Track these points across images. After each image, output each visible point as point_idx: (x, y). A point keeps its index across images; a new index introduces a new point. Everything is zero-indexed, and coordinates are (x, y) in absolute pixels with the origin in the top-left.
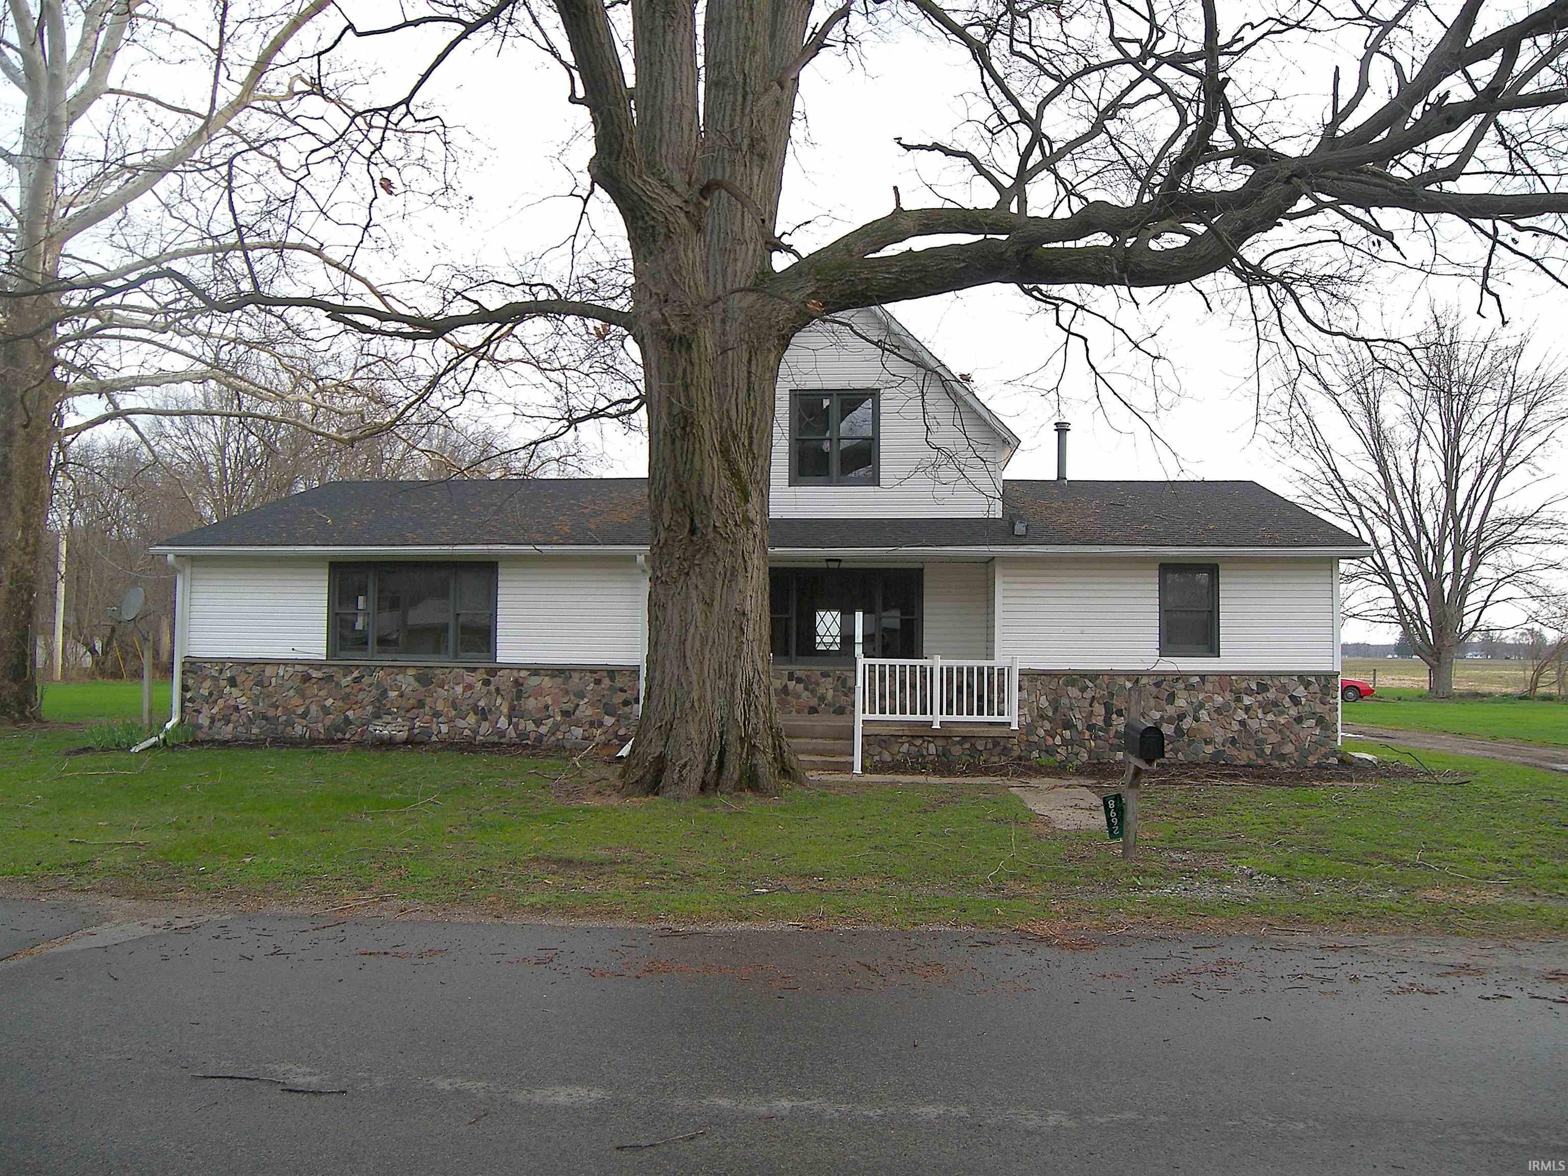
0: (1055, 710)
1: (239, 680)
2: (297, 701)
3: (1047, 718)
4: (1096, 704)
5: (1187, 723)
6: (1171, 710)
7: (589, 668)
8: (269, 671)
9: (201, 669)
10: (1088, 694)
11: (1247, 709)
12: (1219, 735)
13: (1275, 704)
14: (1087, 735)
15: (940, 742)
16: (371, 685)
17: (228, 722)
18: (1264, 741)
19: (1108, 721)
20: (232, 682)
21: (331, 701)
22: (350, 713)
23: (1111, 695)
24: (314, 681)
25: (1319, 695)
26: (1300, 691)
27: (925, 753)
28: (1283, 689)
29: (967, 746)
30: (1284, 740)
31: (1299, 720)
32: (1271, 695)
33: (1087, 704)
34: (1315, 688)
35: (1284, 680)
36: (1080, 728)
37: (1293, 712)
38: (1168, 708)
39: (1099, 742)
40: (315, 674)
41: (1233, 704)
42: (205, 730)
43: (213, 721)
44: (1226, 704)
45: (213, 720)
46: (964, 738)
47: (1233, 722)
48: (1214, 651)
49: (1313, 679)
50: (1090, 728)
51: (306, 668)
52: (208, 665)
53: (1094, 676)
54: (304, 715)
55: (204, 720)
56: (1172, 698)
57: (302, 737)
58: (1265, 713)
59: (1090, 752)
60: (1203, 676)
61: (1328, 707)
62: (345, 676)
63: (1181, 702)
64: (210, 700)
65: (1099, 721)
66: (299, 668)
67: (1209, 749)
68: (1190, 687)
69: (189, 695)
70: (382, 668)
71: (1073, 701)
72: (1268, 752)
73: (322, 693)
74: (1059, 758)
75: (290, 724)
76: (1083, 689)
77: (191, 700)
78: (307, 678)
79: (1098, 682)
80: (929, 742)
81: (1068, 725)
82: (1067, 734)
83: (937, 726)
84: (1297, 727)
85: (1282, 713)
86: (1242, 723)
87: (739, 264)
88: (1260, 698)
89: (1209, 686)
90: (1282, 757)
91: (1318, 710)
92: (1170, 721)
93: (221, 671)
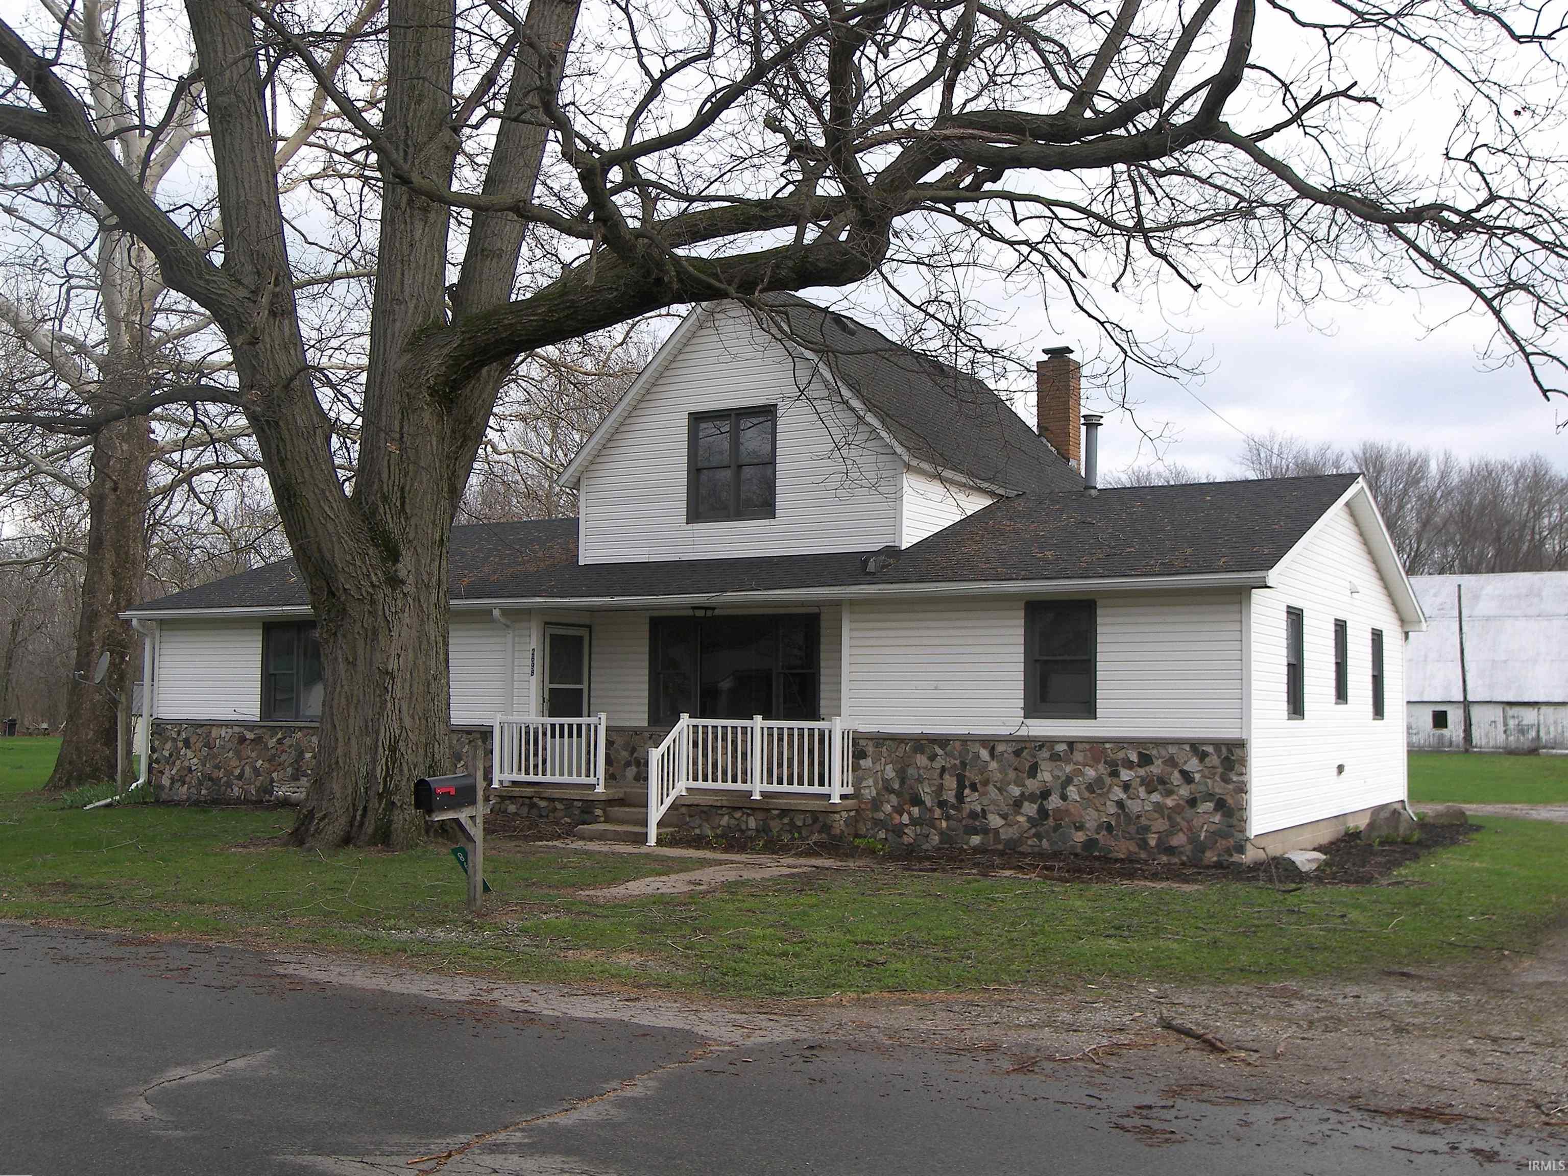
0: (903, 782)
1: (192, 740)
2: (235, 762)
3: (892, 791)
4: (947, 776)
5: (1054, 802)
6: (1032, 785)
7: (465, 729)
8: (215, 732)
9: (165, 729)
10: (939, 763)
11: (1126, 787)
12: (1091, 819)
13: (1162, 781)
14: (938, 813)
15: (761, 815)
16: (290, 747)
17: (184, 783)
18: (1147, 829)
19: (960, 797)
20: (187, 743)
21: (260, 762)
22: (274, 775)
23: (964, 764)
24: (248, 742)
25: (1220, 770)
26: (1193, 765)
27: (744, 827)
28: (1171, 762)
29: (786, 821)
30: (1174, 828)
31: (1192, 802)
32: (1156, 768)
33: (936, 775)
34: (1214, 760)
35: (1172, 750)
36: (929, 804)
37: (1184, 791)
38: (1029, 782)
39: (952, 822)
40: (250, 736)
41: (1108, 780)
42: (167, 791)
43: (172, 783)
44: (1099, 780)
45: (172, 781)
46: (784, 812)
47: (1108, 803)
48: (1088, 710)
49: (1210, 749)
50: (942, 804)
51: (242, 729)
52: (169, 727)
53: (943, 741)
54: (240, 777)
55: (166, 782)
56: (1033, 771)
57: (239, 798)
58: (1149, 792)
59: (941, 833)
60: (1071, 744)
61: (1231, 787)
62: (271, 737)
63: (1045, 775)
64: (170, 760)
65: (950, 796)
66: (236, 729)
67: (1080, 837)
68: (1055, 757)
69: (155, 756)
70: (300, 729)
71: (921, 771)
72: (1153, 843)
73: (254, 755)
74: (906, 840)
75: (229, 785)
76: (932, 758)
77: (157, 761)
78: (242, 740)
79: (949, 748)
80: (748, 815)
81: (917, 801)
82: (916, 811)
83: (757, 796)
84: (1189, 812)
85: (1169, 793)
86: (1120, 804)
87: (398, 324)
88: (1142, 772)
89: (1078, 756)
90: (1171, 851)
91: (1217, 790)
92: (1032, 798)
93: (179, 733)
